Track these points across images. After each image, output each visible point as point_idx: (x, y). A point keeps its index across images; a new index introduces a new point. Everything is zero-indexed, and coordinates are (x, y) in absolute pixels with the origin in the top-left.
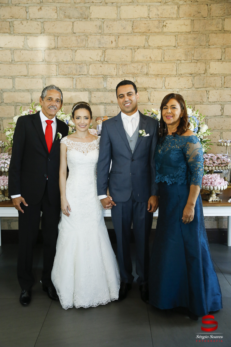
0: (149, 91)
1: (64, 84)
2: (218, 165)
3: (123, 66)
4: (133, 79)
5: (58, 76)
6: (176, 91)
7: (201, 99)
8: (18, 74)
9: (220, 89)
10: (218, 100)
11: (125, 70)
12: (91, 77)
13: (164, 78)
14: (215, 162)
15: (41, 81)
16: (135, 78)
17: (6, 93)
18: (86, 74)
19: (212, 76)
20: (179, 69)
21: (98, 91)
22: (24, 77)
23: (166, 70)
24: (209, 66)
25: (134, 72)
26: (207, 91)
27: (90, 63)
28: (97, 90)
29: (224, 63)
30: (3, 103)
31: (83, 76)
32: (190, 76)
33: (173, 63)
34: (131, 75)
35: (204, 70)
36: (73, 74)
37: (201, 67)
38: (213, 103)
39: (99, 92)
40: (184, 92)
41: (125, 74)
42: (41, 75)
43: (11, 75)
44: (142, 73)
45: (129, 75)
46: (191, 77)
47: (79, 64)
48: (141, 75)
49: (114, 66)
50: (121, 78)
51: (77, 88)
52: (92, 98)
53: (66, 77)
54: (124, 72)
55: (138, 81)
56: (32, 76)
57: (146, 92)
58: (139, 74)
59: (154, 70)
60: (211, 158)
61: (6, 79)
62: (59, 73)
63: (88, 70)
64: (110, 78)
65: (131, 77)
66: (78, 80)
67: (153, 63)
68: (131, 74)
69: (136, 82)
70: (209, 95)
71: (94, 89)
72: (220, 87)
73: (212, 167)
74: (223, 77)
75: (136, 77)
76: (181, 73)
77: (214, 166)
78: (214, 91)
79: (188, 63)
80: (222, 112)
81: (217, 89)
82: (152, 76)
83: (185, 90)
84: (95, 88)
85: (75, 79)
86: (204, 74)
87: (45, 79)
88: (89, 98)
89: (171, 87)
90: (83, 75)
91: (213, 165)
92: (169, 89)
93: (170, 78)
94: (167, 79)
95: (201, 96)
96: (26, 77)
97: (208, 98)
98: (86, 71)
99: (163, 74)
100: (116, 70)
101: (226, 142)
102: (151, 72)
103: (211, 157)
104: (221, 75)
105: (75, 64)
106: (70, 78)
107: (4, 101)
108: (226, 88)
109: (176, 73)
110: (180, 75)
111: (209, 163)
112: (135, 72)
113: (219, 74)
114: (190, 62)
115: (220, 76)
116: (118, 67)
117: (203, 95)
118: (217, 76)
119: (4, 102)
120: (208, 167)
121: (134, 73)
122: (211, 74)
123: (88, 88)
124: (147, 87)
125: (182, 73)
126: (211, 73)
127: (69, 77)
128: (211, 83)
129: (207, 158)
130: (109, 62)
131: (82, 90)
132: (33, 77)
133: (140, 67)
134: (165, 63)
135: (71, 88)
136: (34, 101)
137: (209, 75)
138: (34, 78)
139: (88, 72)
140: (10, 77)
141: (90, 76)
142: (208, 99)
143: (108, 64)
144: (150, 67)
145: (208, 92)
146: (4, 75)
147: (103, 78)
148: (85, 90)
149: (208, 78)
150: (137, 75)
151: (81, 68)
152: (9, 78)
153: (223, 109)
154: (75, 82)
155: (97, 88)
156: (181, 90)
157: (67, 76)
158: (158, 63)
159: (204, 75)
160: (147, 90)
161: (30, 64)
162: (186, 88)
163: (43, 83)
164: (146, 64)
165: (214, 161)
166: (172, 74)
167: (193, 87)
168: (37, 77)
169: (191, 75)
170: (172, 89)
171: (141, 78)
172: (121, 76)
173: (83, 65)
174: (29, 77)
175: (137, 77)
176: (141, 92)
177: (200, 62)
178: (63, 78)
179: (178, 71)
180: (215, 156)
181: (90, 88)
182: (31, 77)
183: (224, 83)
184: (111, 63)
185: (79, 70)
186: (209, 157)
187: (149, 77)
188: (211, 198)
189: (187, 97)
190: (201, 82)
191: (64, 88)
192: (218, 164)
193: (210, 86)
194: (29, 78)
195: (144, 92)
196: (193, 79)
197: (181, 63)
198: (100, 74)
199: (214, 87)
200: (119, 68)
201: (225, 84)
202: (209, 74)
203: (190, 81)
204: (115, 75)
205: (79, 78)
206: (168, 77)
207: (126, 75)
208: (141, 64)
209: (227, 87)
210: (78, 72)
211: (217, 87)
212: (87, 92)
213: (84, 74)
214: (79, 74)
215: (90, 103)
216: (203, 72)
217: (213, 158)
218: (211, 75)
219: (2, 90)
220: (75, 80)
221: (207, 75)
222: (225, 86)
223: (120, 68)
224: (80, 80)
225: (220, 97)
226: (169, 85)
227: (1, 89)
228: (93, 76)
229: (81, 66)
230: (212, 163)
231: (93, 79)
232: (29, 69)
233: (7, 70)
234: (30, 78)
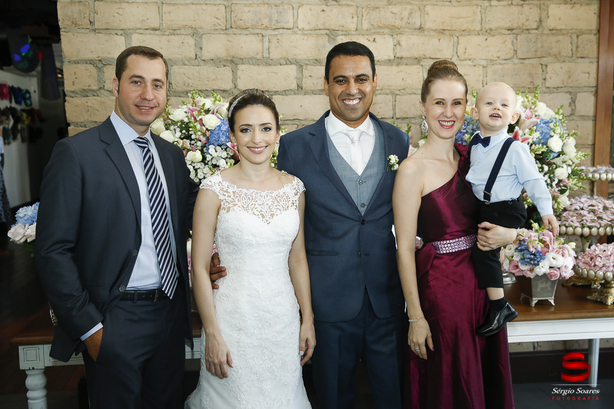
0: (425, 64)
1: (242, 47)
2: (610, 223)
3: (371, 11)
4: (392, 39)
5: (230, 31)
6: (482, 64)
7: (532, 82)
8: (139, 26)
9: (569, 62)
10: (565, 84)
11: (374, 19)
12: (301, 33)
13: (455, 38)
14: (604, 218)
15: (191, 41)
16: (395, 36)
17: (111, 66)
18: (292, 28)
19: (553, 34)
20: (487, 20)
21: (317, 65)
22: (152, 32)
23: (460, 20)
24: (546, 12)
25: (393, 24)
26: (542, 65)
27: (300, 3)
28: (315, 63)
29: (577, 6)
30: (102, 91)
31: (285, 30)
32: (509, 34)
33: (475, 7)
34: (386, 31)
35: (536, 21)
36: (264, 26)
37: (529, 15)
38: (555, 90)
39: (320, 66)
40: (496, 66)
41: (374, 28)
42: (192, 28)
43: (123, 28)
44: (410, 26)
45: (382, 31)
46: (511, 36)
47: (276, 6)
48: (409, 31)
49: (352, 10)
50: (366, 37)
51: (271, 58)
52: (304, 80)
53: (248, 33)
54: (372, 23)
55: (402, 43)
56: (171, 31)
57: (419, 66)
58: (404, 28)
59: (435, 21)
60: (591, 208)
61: (111, 35)
62: (231, 24)
63: (295, 20)
64: (344, 36)
65: (386, 36)
66: (274, 40)
67: (434, 5)
68: (387, 27)
69: (397, 46)
70: (547, 73)
71: (309, 60)
72: (569, 57)
73: (598, 229)
74: (574, 36)
75: (397, 34)
76: (489, 27)
77: (603, 225)
78: (558, 65)
79: (504, 6)
80: (572, 110)
81: (562, 60)
82: (432, 33)
83: (500, 64)
84: (312, 58)
85: (267, 38)
86: (537, 29)
87: (201, 38)
88: (297, 78)
89: (470, 57)
90: (284, 28)
91: (600, 224)
92: (465, 60)
93: (468, 37)
94: (462, 40)
95: (530, 75)
96: (157, 32)
97: (545, 79)
98: (291, 21)
99: (454, 28)
100: (355, 19)
101: (594, 172)
102: (428, 25)
103: (589, 206)
104: (571, 32)
105: (268, 4)
106: (257, 35)
107: (105, 84)
108: (580, 59)
109: (480, 26)
110: (489, 31)
111: (591, 220)
112: (397, 24)
113: (566, 29)
114: (509, 5)
115: (569, 35)
116: (361, 13)
117: (534, 74)
118: (563, 34)
119: (106, 88)
120: (590, 228)
121: (394, 26)
122: (550, 30)
123: (295, 57)
124: (420, 57)
125: (493, 26)
126: (551, 28)
127: (254, 34)
128: (552, 49)
129: (582, 209)
130: (341, 3)
131: (283, 61)
132: (174, 31)
133: (405, 14)
134: (457, 6)
135: (259, 57)
136: (174, 86)
137: (546, 31)
138: (174, 34)
139: (295, 22)
140: (120, 32)
141: (299, 32)
142: (544, 81)
143: (339, 5)
144: (428, 14)
145: (544, 67)
146: (104, 28)
147: (327, 37)
148: (289, 62)
149: (544, 38)
150: (400, 30)
151: (281, 13)
152: (116, 34)
153: (574, 102)
154: (266, 45)
155: (316, 58)
156: (489, 63)
157: (249, 31)
158: (443, 6)
159: (536, 31)
160: (421, 63)
161: (166, 4)
162: (501, 58)
163: (196, 45)
164: (420, 8)
165: (600, 216)
166: (473, 29)
167: (515, 56)
168: (182, 31)
169: (509, 32)
170: (473, 61)
171: (409, 36)
172: (367, 32)
173: (286, 7)
174: (165, 31)
175: (401, 35)
176: (408, 67)
177: (528, 4)
178: (240, 34)
179: (485, 22)
180: (599, 204)
181: (299, 57)
182: (169, 31)
183: (577, 47)
184: (345, 4)
185: (276, 18)
186: (586, 205)
187: (426, 36)
188: (611, 297)
189: (503, 76)
190: (531, 46)
191: (242, 57)
192: (609, 221)
193: (549, 54)
194: (163, 35)
195: (415, 67)
196: (515, 40)
197: (491, 6)
198: (322, 27)
199: (558, 57)
200: (362, 16)
201: (579, 49)
202: (547, 29)
203: (509, 45)
204: (353, 29)
205: (275, 35)
206: (465, 35)
207: (377, 31)
208: (409, 7)
209: (582, 58)
210: (274, 22)
211: (563, 56)
212: (294, 67)
213: (286, 27)
214: (276, 27)
215: (300, 89)
216: (535, 26)
217: (596, 208)
218: (550, 32)
219: (100, 61)
220: (268, 41)
221: (543, 31)
222: (579, 56)
223: (364, 14)
224: (278, 39)
225: (569, 77)
226: (465, 52)
227: (99, 59)
228: (306, 32)
229: (280, 9)
230: (596, 218)
231: (306, 37)
232: (164, 15)
233: (114, 16)
234: (166, 33)
